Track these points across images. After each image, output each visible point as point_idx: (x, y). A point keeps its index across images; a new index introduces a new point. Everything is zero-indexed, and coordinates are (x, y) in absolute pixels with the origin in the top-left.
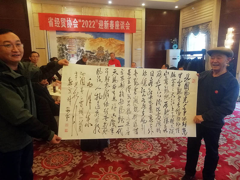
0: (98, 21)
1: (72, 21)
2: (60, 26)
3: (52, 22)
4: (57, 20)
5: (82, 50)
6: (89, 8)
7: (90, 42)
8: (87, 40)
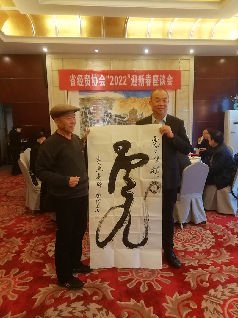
0: (131, 76)
1: (98, 78)
2: (83, 85)
3: (74, 80)
4: (80, 77)
5: (110, 113)
6: (119, 60)
7: (120, 104)
8: (116, 101)
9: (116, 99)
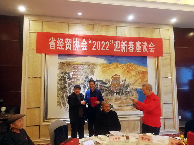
0: (114, 42)
1: (80, 42)
2: (63, 49)
3: (54, 43)
4: (61, 41)
6: (102, 26)
7: (102, 69)
9: (98, 65)
